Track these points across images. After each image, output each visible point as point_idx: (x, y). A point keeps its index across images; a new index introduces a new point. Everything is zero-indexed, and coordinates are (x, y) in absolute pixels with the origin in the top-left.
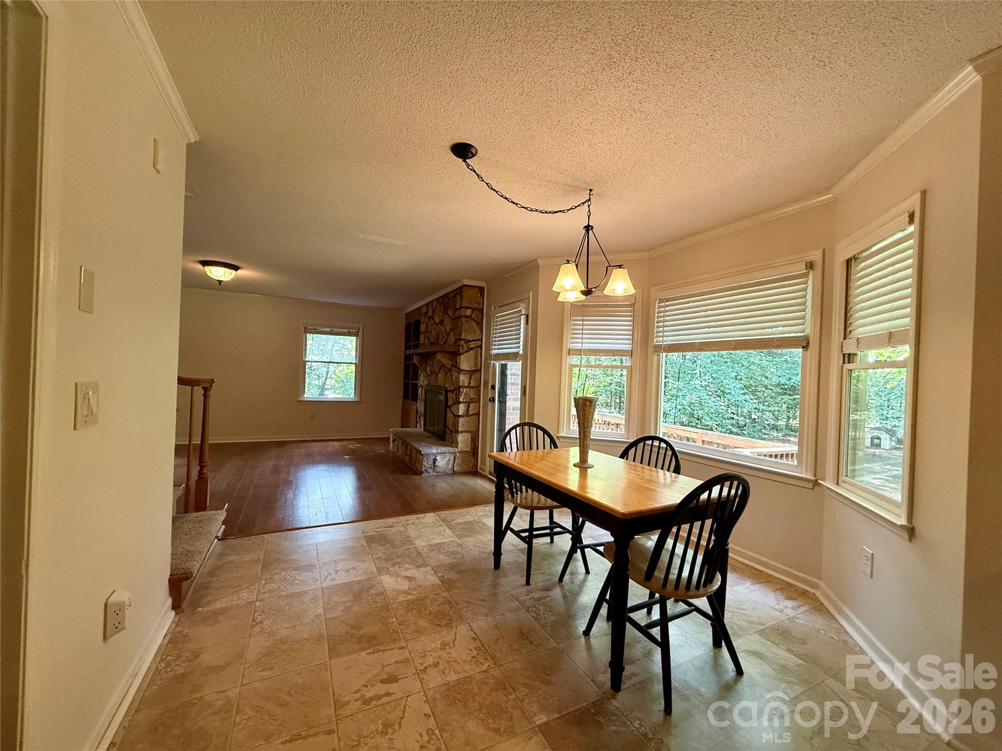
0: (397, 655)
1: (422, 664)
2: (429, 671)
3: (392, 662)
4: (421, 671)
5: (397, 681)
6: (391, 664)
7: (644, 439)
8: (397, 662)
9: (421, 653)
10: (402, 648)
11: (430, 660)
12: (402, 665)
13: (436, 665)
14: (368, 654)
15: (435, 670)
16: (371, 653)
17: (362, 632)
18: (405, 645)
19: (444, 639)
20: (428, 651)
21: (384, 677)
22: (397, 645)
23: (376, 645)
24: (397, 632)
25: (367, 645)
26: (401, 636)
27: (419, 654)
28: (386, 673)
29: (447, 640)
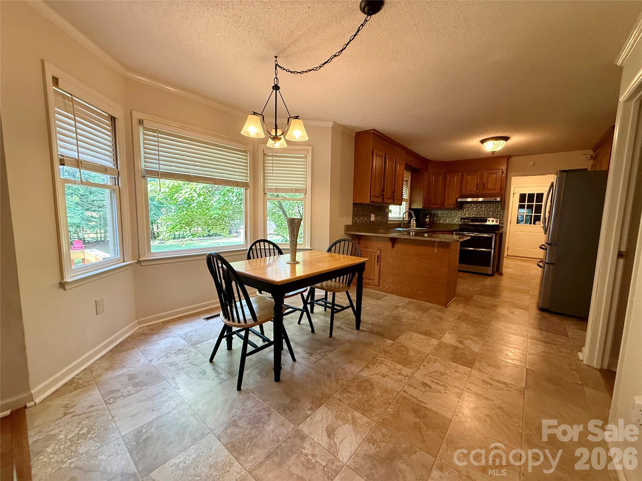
0: (411, 391)
1: (405, 379)
2: (405, 374)
3: (417, 390)
4: (408, 377)
5: (424, 382)
6: (419, 390)
7: (259, 241)
8: (415, 388)
9: (399, 382)
10: (405, 392)
11: (399, 377)
12: (414, 386)
13: (399, 374)
14: (426, 404)
15: (402, 372)
16: (424, 403)
17: (417, 420)
18: (402, 391)
19: (380, 378)
20: (395, 380)
21: (427, 388)
22: (406, 395)
23: (417, 404)
24: (397, 401)
25: (422, 409)
26: (398, 397)
27: (401, 383)
28: (425, 388)
29: (379, 377)
